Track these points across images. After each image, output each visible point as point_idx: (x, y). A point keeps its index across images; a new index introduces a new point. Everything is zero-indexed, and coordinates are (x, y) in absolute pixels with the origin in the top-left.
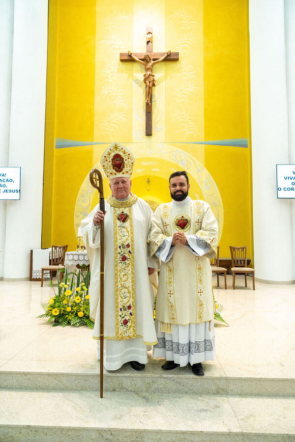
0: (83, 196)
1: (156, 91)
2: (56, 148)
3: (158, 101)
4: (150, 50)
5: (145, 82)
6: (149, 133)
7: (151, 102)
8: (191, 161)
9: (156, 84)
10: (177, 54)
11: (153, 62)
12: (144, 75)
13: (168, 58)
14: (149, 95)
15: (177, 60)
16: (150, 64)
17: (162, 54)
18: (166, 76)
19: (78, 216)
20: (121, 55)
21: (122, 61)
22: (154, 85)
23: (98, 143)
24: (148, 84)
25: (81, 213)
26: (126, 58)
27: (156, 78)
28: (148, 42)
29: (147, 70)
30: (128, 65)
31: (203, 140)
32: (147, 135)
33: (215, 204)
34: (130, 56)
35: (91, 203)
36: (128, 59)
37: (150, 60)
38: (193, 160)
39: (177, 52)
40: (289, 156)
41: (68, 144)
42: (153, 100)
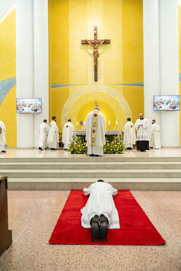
0: (65, 111)
1: (99, 59)
2: (51, 88)
3: (100, 64)
4: (96, 38)
5: (94, 55)
6: (96, 80)
7: (97, 64)
8: (116, 93)
9: (99, 56)
10: (109, 40)
11: (97, 45)
12: (94, 51)
13: (105, 42)
14: (96, 61)
15: (109, 43)
16: (96, 46)
17: (102, 40)
18: (104, 52)
19: (63, 121)
20: (82, 41)
21: (82, 44)
22: (98, 56)
23: (71, 85)
24: (96, 56)
25: (64, 119)
26: (84, 42)
27: (99, 53)
28: (95, 35)
29: (95, 49)
30: (86, 46)
31: (122, 83)
32: (95, 81)
33: (128, 114)
34: (86, 41)
35: (69, 114)
36: (85, 43)
37: (96, 44)
38: (117, 92)
39: (109, 39)
40: (160, 92)
41: (57, 86)
42: (98, 63)
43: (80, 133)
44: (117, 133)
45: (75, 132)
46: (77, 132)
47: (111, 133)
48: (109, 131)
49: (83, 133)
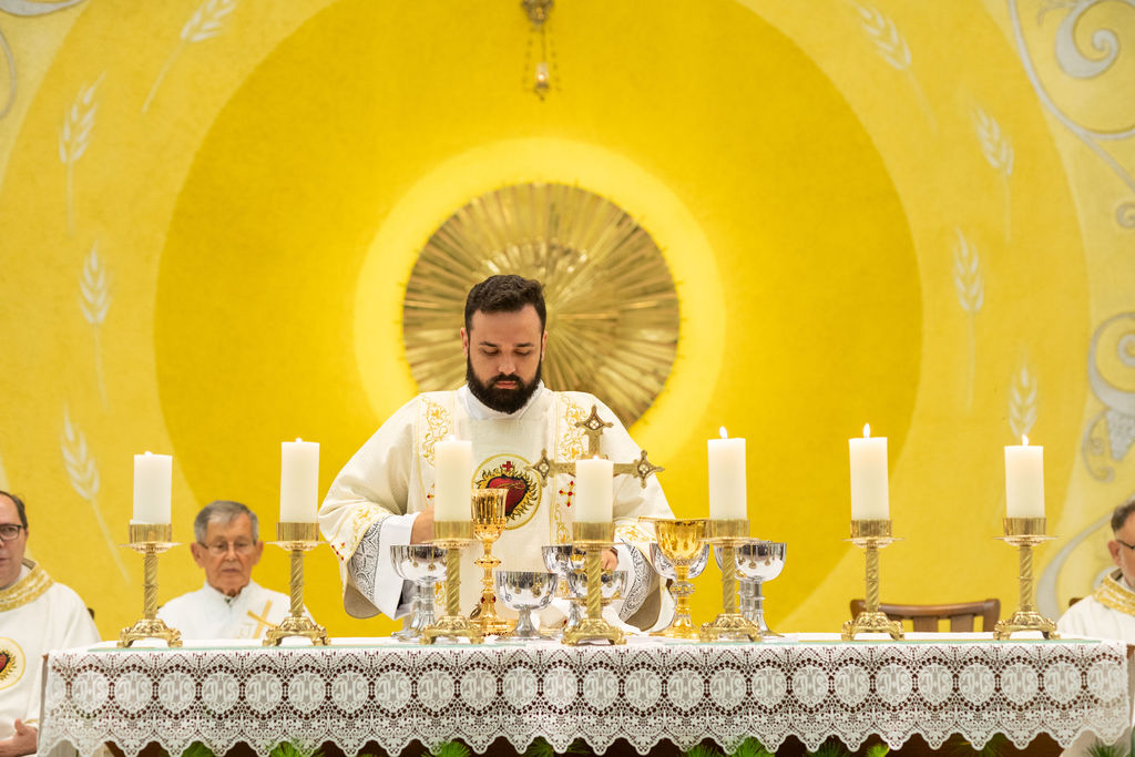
43: (199, 708)
44: (1041, 700)
45: (94, 690)
46: (133, 693)
47: (916, 701)
48: (873, 666)
49: (284, 709)
